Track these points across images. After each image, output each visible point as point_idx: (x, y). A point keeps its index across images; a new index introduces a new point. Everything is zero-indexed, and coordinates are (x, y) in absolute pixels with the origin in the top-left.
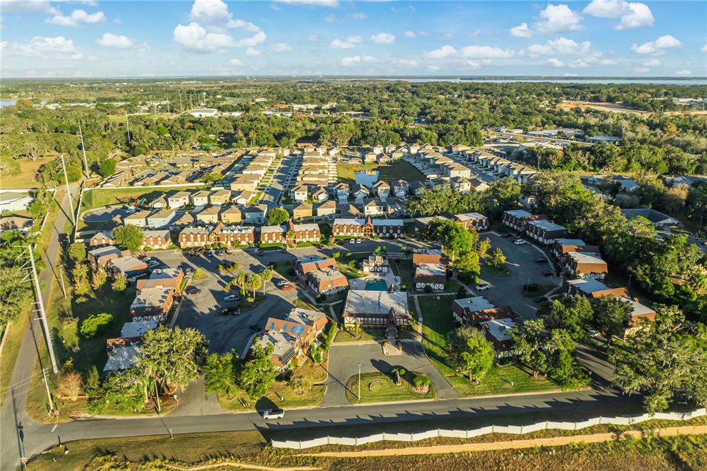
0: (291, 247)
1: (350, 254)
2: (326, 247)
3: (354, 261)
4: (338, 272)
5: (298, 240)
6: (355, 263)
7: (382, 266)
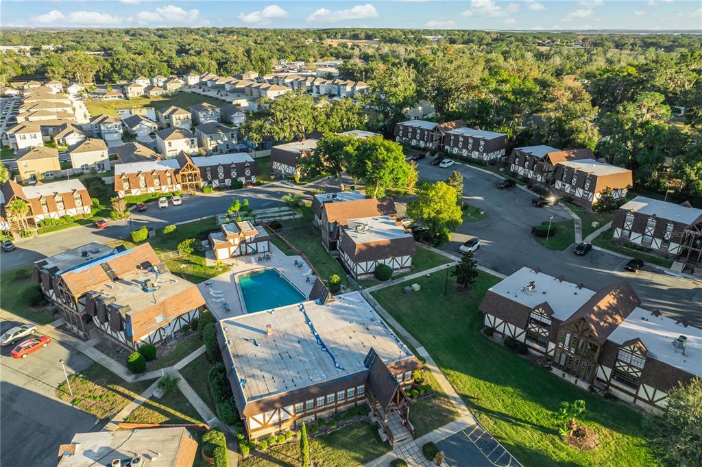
0: (24, 234)
1: (172, 228)
2: (109, 222)
3: (188, 242)
4: (168, 276)
5: (38, 218)
6: (191, 246)
7: (257, 240)
